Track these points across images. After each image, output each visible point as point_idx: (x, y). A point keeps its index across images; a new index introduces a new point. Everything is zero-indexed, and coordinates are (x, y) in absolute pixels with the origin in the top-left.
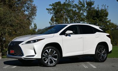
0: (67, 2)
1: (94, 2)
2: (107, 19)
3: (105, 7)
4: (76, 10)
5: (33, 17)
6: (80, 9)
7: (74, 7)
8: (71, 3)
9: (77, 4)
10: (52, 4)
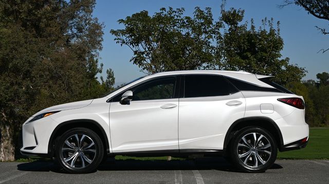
0: (165, 13)
1: (243, 12)
2: (279, 56)
3: (271, 25)
4: (188, 33)
5: (93, 53)
6: (198, 30)
7: (183, 26)
8: (177, 14)
9: (192, 18)
10: (124, 19)
